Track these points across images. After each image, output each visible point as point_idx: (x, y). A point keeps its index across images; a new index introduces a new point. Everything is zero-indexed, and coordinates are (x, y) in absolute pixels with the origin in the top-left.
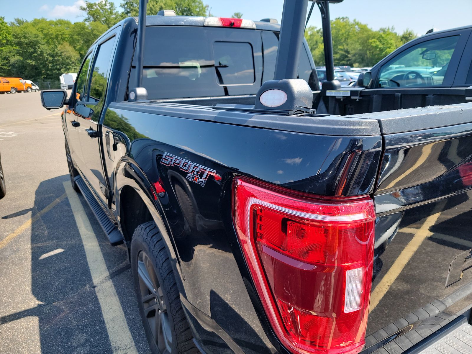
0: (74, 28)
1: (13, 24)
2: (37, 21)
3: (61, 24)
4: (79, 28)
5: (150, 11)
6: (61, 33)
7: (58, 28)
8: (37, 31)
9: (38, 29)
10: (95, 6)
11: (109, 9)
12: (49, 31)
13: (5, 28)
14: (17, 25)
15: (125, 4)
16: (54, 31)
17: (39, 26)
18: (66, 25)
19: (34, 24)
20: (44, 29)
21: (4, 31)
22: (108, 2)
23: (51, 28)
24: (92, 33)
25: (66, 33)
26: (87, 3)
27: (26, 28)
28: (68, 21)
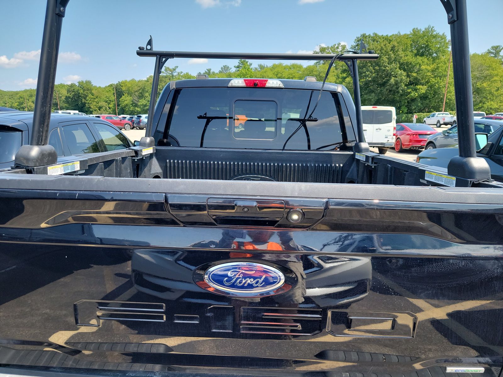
0: (304, 71)
1: (256, 69)
2: (275, 66)
3: (294, 68)
4: (308, 71)
5: (380, 51)
6: (292, 76)
7: (290, 72)
8: (273, 75)
9: (275, 73)
10: (328, 49)
11: (341, 51)
12: (282, 75)
13: (249, 73)
14: (259, 70)
15: (356, 46)
16: (286, 74)
17: (276, 70)
18: (298, 69)
19: (272, 69)
20: (279, 73)
21: (248, 75)
22: (341, 45)
23: (285, 72)
24: (319, 75)
25: (296, 76)
26: (321, 47)
27: (265, 72)
28: (300, 64)
